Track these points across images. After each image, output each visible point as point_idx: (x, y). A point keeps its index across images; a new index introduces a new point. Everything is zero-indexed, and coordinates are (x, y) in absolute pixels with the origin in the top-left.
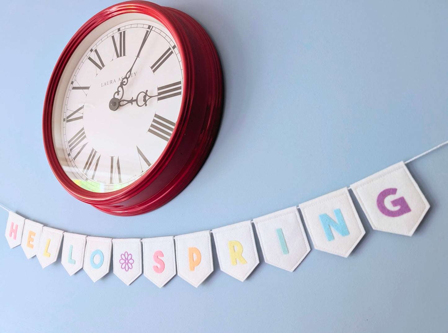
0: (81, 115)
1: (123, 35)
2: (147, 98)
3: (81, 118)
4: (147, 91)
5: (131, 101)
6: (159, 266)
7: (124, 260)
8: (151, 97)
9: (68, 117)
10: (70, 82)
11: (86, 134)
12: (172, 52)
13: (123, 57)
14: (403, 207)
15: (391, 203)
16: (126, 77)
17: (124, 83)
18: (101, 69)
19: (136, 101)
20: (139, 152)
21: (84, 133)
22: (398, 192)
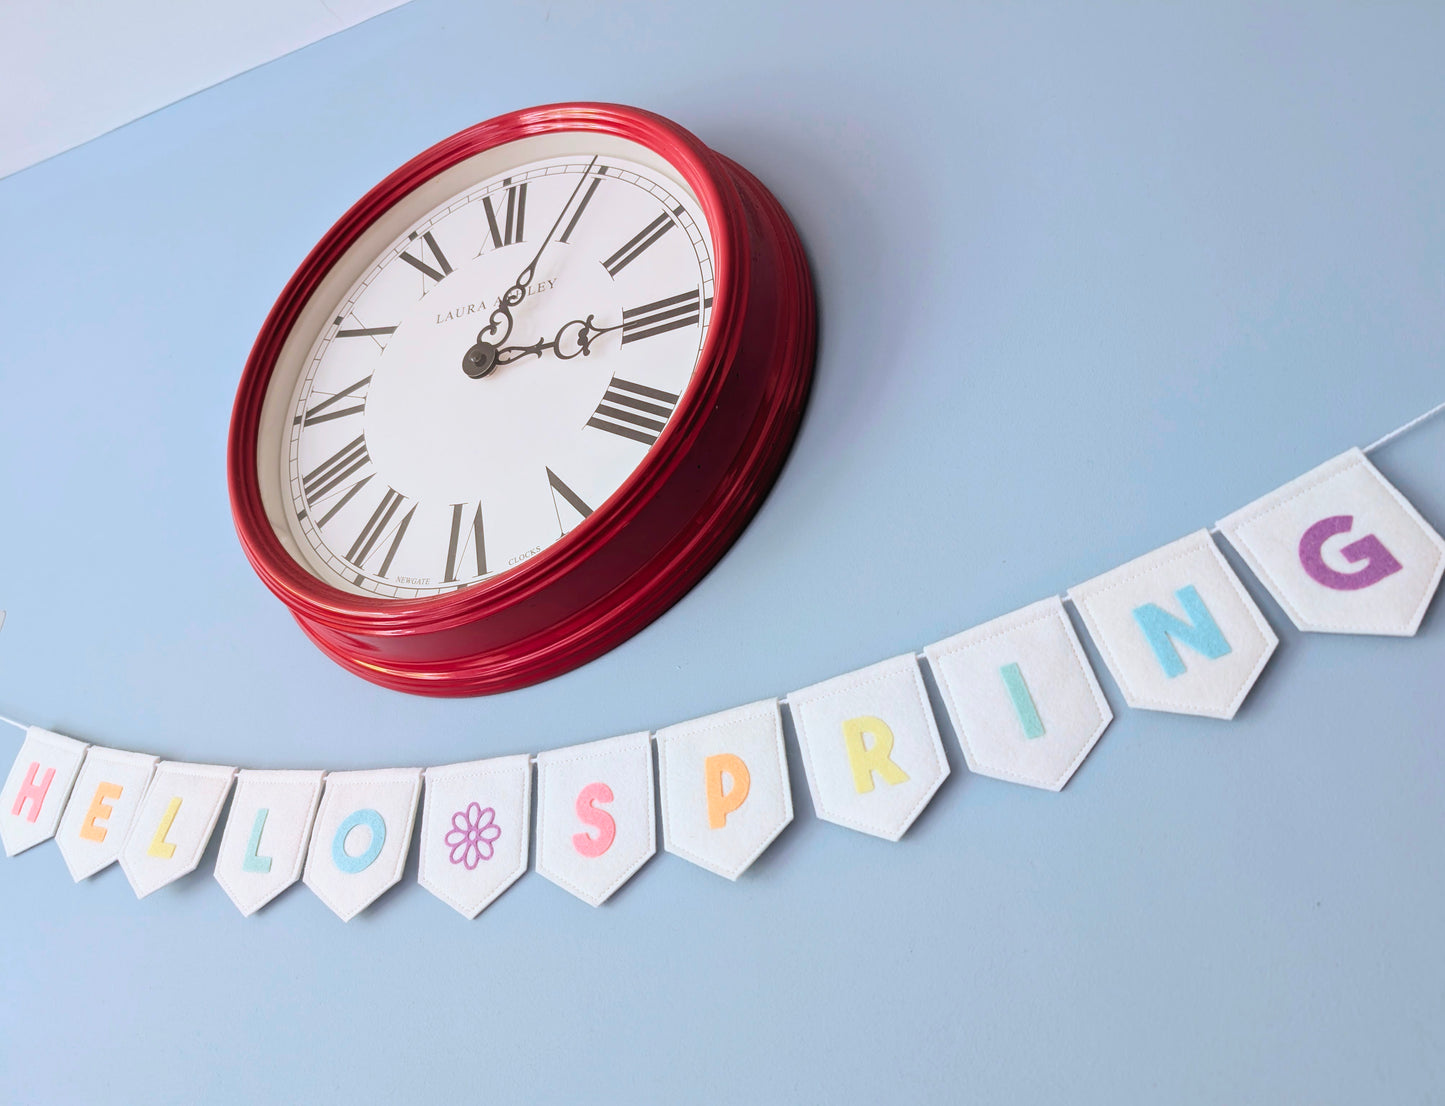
0: (361, 402)
1: (518, 197)
2: (591, 334)
3: (360, 409)
4: (591, 317)
5: (538, 349)
6: (595, 833)
7: (463, 832)
8: (603, 331)
9: (309, 414)
10: (333, 318)
11: (370, 451)
12: (672, 223)
13: (514, 246)
14: (1378, 561)
15: (1341, 555)
16: (518, 286)
17: (512, 301)
18: (437, 277)
19: (555, 345)
20: (555, 482)
21: (363, 449)
22: (1355, 524)
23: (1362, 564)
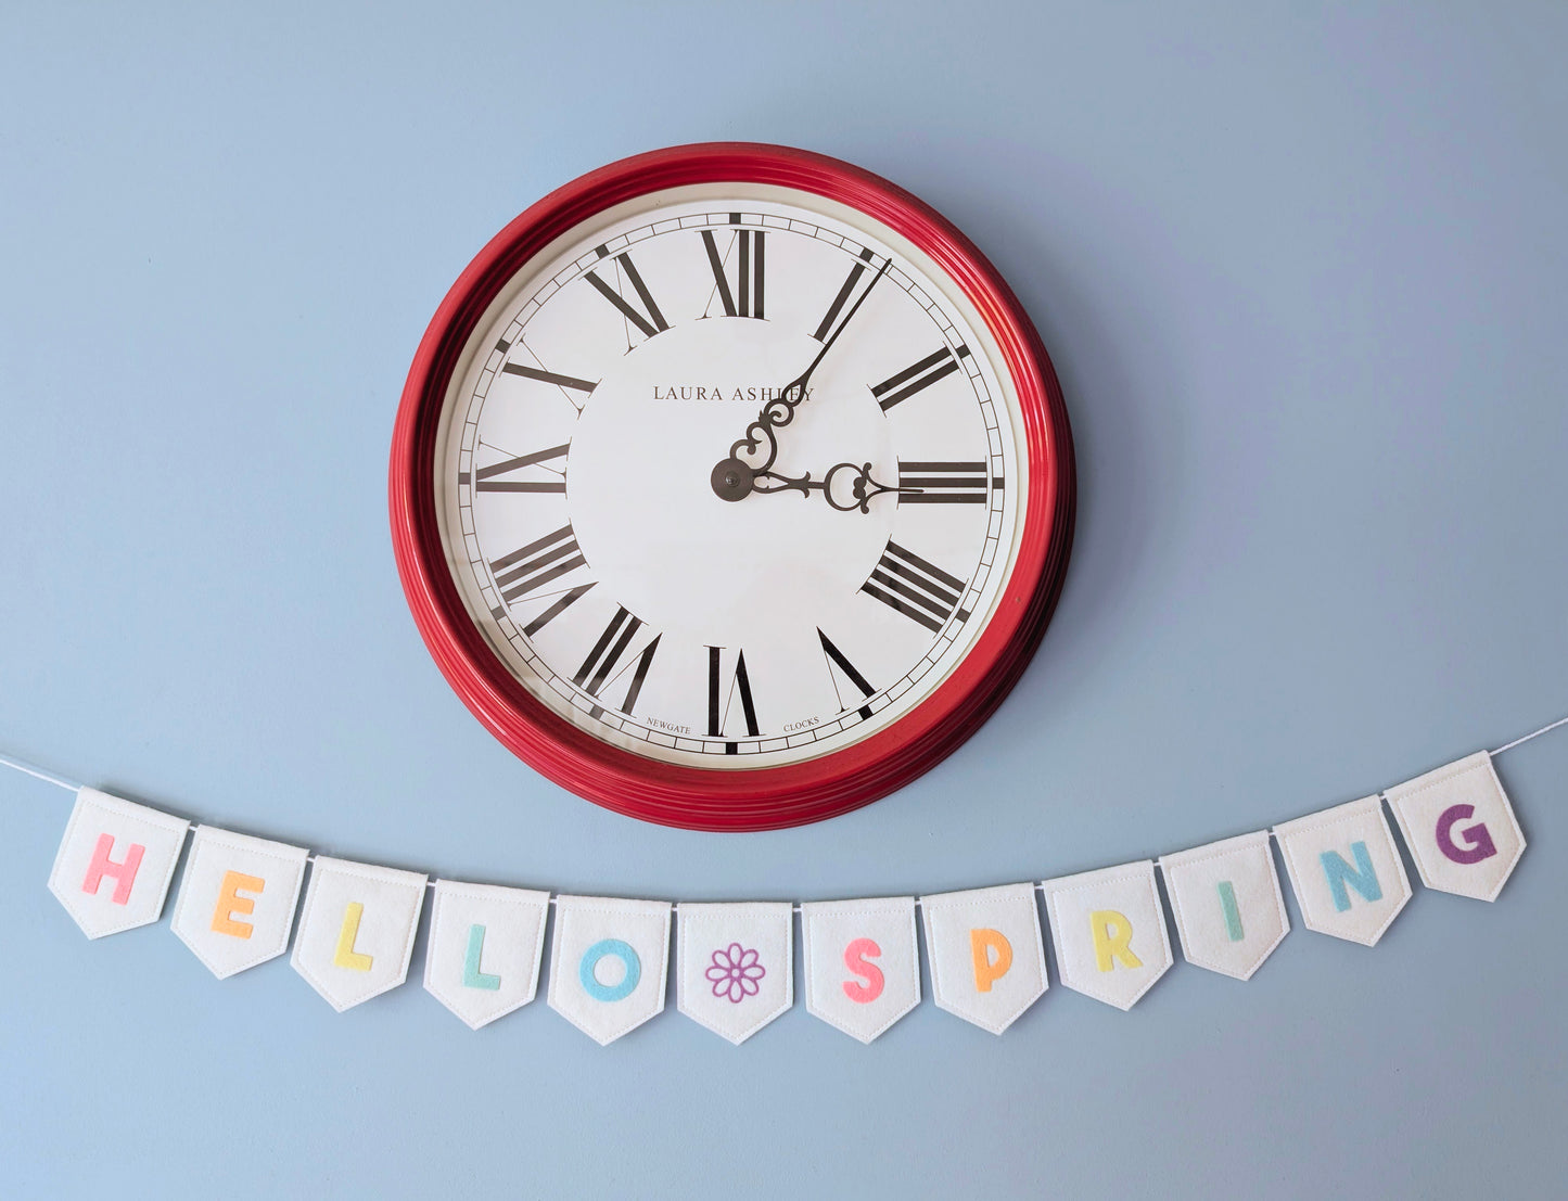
0: (561, 480)
2: (869, 487)
3: (560, 488)
4: (867, 465)
5: (804, 485)
6: (865, 983)
7: (724, 968)
8: (879, 488)
9: (482, 473)
10: (497, 342)
11: (585, 551)
12: (953, 366)
13: (753, 321)
14: (1483, 845)
15: (1461, 835)
16: (782, 400)
17: (775, 418)
18: (650, 332)
19: (825, 486)
20: (829, 647)
21: (574, 546)
22: (1475, 813)
23: (1473, 846)
